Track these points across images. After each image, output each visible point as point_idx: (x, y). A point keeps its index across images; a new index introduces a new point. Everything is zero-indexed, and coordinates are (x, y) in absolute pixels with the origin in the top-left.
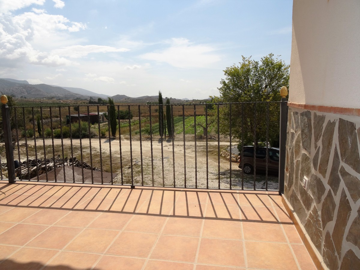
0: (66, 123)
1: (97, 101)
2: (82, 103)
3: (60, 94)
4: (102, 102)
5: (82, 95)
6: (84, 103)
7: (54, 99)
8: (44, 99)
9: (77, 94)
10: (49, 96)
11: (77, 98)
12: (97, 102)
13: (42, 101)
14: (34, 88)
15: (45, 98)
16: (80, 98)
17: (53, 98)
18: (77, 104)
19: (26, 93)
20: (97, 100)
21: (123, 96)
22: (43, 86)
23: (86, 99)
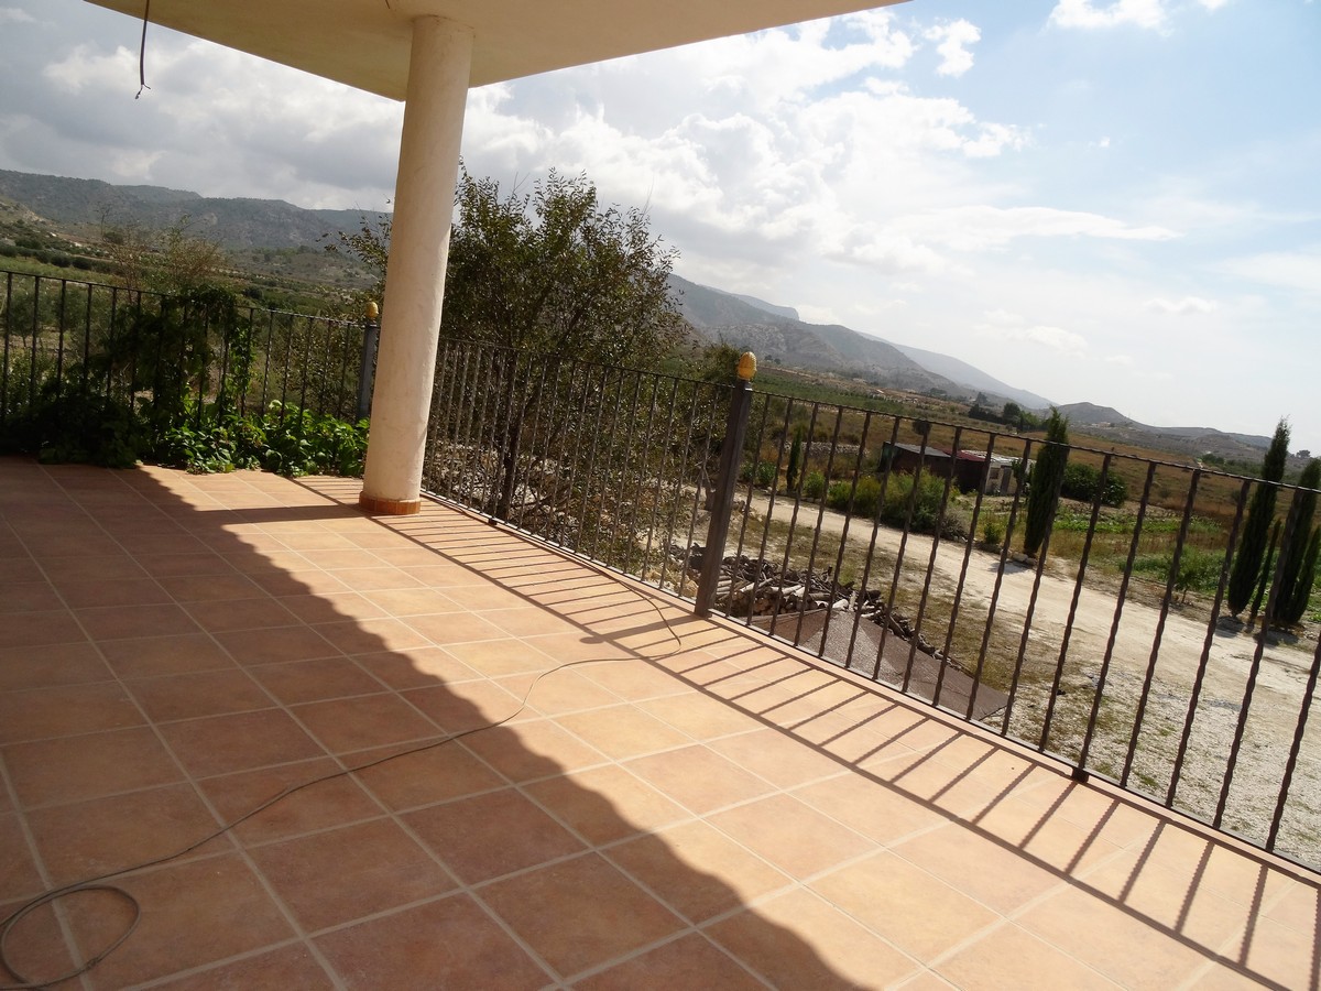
0: (875, 468)
1: (999, 410)
2: (943, 411)
3: (883, 368)
4: (1017, 419)
5: (953, 383)
6: (953, 410)
7: (861, 380)
8: (831, 374)
9: (936, 376)
10: (847, 366)
11: (933, 390)
12: (1000, 416)
13: (821, 381)
14: (810, 334)
15: (833, 372)
16: (942, 392)
17: (856, 375)
18: (926, 408)
19: (784, 348)
20: (1002, 409)
21: (1107, 413)
22: (837, 332)
23: (961, 400)
